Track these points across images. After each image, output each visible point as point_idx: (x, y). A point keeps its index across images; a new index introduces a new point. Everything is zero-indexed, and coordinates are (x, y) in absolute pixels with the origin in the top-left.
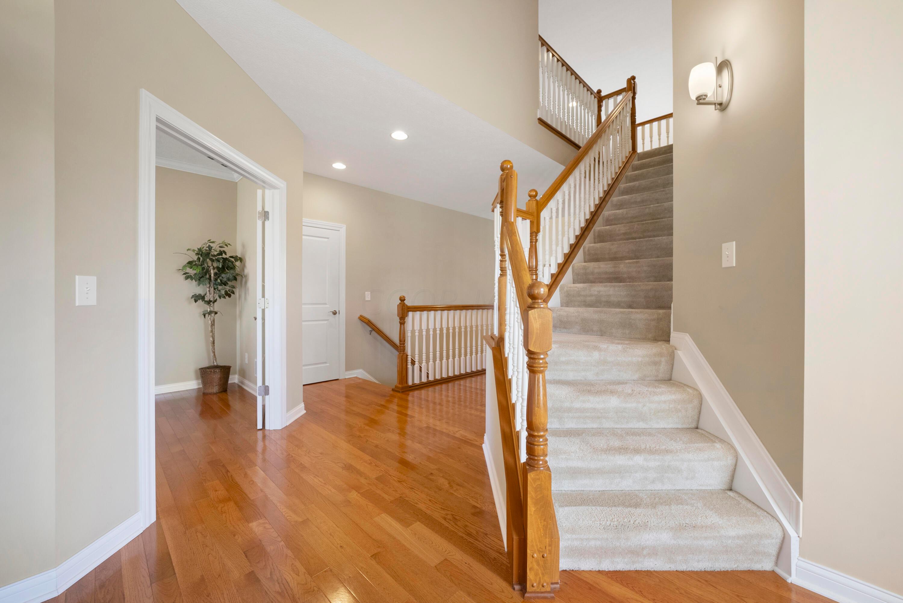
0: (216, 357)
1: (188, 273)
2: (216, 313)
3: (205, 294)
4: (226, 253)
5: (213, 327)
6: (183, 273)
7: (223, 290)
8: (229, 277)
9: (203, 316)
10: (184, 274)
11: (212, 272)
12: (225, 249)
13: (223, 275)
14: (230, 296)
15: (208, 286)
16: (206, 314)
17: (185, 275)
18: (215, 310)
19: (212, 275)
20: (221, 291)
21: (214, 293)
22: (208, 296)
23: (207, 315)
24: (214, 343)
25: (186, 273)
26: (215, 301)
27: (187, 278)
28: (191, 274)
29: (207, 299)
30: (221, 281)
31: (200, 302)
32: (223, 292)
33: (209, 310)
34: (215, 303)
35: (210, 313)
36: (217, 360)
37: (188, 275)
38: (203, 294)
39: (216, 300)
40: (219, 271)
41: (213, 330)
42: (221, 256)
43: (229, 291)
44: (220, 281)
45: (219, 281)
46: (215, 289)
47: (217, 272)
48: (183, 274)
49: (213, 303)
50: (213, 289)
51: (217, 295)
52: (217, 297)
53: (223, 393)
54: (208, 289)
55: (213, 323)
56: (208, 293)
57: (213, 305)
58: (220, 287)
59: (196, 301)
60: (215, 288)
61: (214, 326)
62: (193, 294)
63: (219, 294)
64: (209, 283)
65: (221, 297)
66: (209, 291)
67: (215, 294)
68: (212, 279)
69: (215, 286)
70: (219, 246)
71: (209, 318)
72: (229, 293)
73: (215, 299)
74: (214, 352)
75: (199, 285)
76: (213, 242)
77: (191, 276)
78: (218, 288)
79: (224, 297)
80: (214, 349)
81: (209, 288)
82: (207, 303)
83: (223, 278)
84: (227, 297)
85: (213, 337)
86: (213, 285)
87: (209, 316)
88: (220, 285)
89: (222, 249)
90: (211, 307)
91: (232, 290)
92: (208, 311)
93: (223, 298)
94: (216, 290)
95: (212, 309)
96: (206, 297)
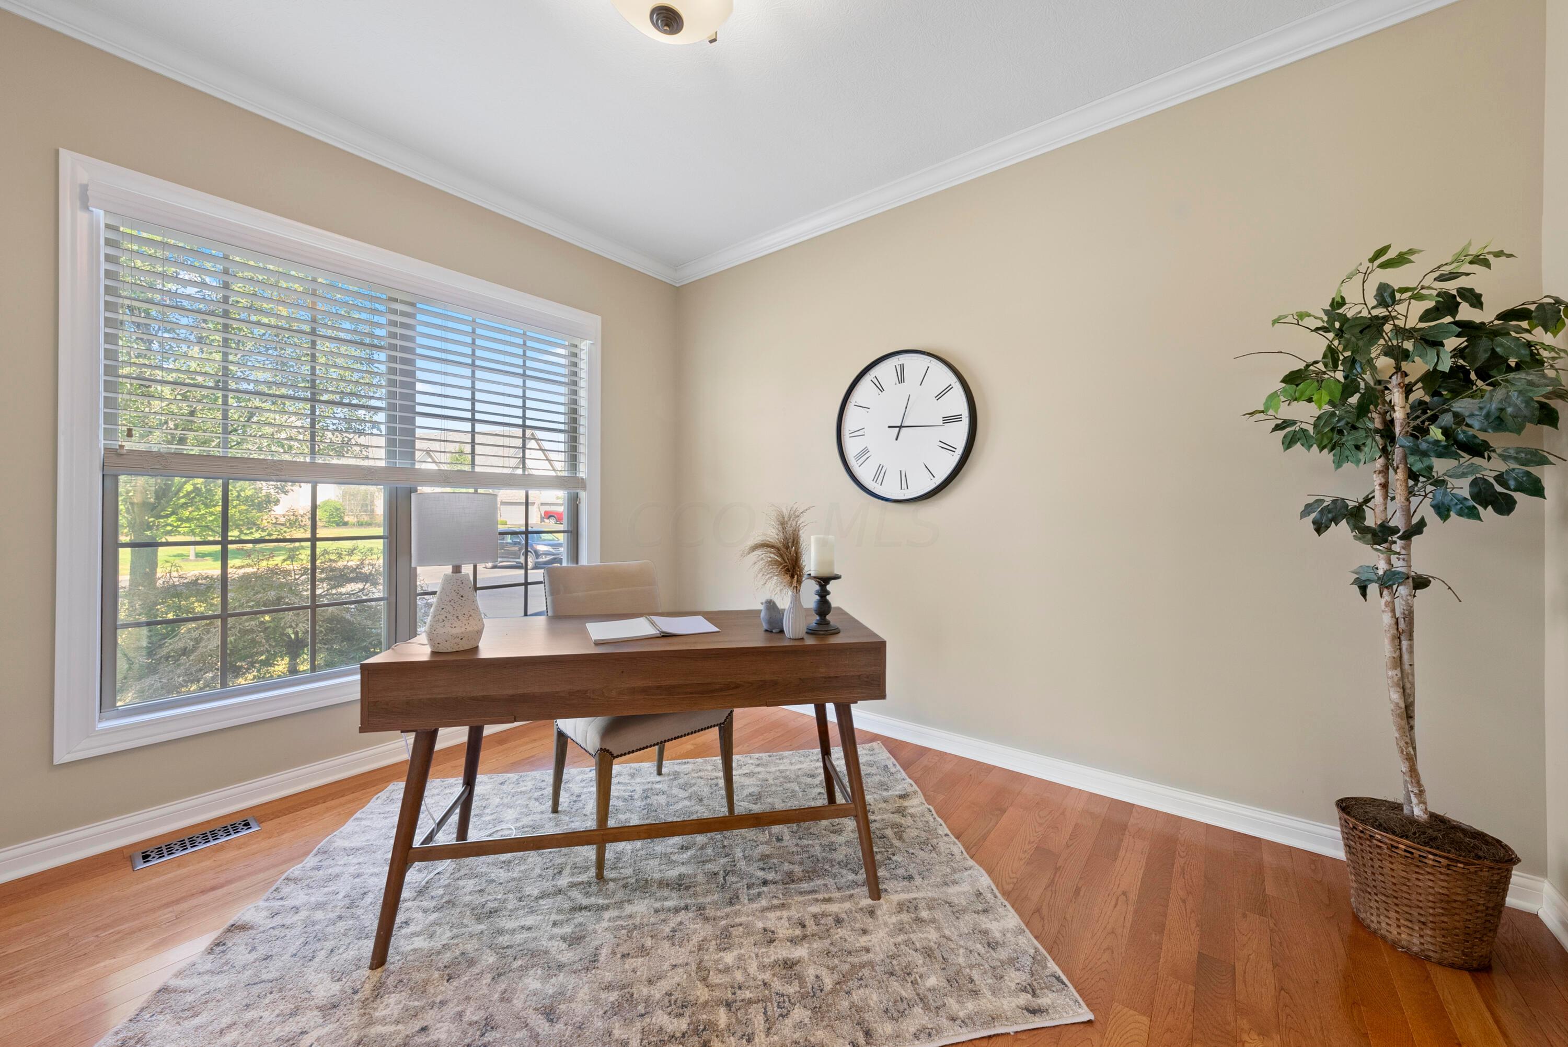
0: (1423, 782)
1: (1294, 423)
2: (1421, 583)
3: (1367, 500)
4: (1479, 297)
5: (1405, 643)
6: (1273, 424)
7: (1464, 475)
8: (1502, 410)
9: (1356, 589)
10: (1278, 428)
11: (1396, 397)
12: (1477, 279)
13: (1462, 405)
14: (1505, 506)
15: (1379, 463)
16: (1371, 581)
17: (1281, 433)
18: (1419, 567)
19: (1399, 415)
20: (1452, 482)
21: (1411, 492)
22: (1379, 509)
23: (1373, 589)
24: (1408, 713)
25: (1285, 421)
26: (1419, 528)
27: (1289, 442)
28: (1304, 426)
29: (1371, 520)
30: (1446, 432)
31: (1342, 530)
32: (1462, 488)
33: (1382, 567)
34: (1415, 539)
35: (1388, 581)
36: (1428, 795)
37: (1292, 428)
38: (1353, 498)
39: (1422, 524)
40: (1436, 394)
41: (1406, 657)
42: (1448, 319)
43: (1504, 484)
44: (1443, 434)
45: (1436, 433)
46: (1412, 475)
47: (1427, 399)
48: (1275, 429)
49: (1407, 537)
50: (1401, 474)
51: (1428, 501)
52: (1425, 510)
53: (1467, 976)
54: (1378, 480)
55: (1402, 625)
56: (1378, 494)
57: (1407, 547)
58: (1441, 466)
59: (1320, 528)
60: (1414, 469)
61: (1411, 638)
62: (1311, 500)
63: (1439, 497)
64: (1385, 452)
65: (1449, 510)
66: (1385, 486)
67: (1415, 501)
68: (1397, 429)
69: (1411, 459)
70: (1437, 274)
71: (1383, 601)
72: (1499, 489)
73: (1415, 520)
74: (1411, 760)
75: (1338, 464)
76: (1401, 260)
77: (1304, 431)
78: (1430, 468)
79: (1472, 514)
80: (1412, 743)
81: (1385, 471)
82: (1369, 536)
83: (1459, 419)
84: (1488, 513)
85: (1404, 689)
86: (1405, 457)
87: (1385, 592)
88: (1440, 455)
89: (1451, 287)
90: (1394, 558)
91: (1528, 474)
92: (1381, 572)
93: (1460, 514)
94: (1421, 479)
95: (1399, 565)
96: (1368, 513)
